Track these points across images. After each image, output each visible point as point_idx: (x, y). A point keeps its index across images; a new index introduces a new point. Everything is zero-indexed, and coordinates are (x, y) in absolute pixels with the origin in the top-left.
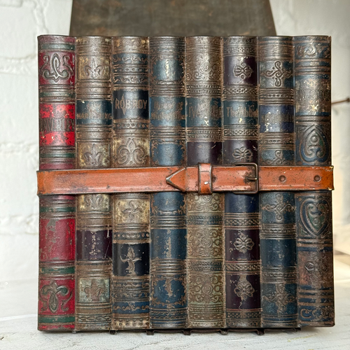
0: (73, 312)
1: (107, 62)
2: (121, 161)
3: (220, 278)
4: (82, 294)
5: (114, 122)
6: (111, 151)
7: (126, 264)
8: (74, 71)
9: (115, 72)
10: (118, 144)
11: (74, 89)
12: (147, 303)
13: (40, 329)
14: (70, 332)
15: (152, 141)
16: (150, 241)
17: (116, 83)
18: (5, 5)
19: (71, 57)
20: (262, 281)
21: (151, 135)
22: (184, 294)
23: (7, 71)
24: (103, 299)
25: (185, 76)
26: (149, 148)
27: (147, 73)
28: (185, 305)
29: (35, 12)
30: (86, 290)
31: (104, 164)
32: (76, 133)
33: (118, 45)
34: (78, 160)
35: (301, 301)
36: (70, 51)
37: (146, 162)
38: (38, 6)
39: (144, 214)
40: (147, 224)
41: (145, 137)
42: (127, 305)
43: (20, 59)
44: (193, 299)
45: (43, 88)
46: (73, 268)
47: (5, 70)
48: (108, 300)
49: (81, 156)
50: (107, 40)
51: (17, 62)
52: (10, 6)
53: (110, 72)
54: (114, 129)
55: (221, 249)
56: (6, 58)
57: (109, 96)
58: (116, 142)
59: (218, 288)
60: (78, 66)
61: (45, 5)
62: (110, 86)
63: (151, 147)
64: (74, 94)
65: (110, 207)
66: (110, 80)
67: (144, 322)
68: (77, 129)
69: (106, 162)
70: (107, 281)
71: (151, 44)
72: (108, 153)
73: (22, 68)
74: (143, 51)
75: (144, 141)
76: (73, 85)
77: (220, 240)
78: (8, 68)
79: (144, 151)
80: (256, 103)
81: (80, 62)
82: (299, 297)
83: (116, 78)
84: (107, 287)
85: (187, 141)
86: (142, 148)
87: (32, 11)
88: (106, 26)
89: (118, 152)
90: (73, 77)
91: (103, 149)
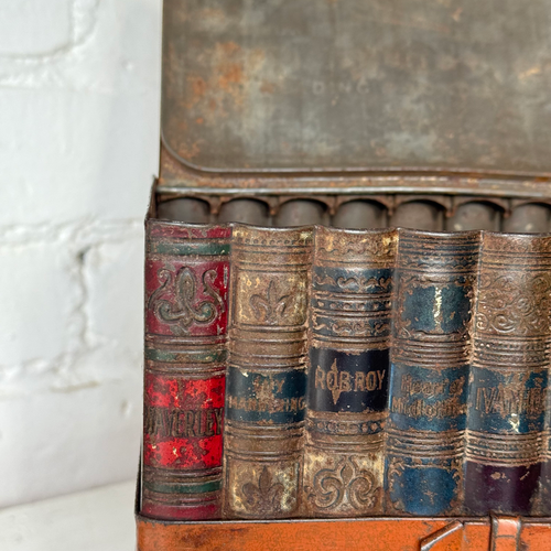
1: (302, 284)
2: (321, 501)
5: (311, 414)
6: (300, 475)
8: (226, 302)
9: (317, 307)
10: (317, 463)
11: (224, 341)
15: (390, 457)
17: (318, 332)
19: (220, 273)
21: (389, 444)
25: (473, 318)
26: (382, 472)
27: (389, 309)
31: (285, 507)
32: (226, 437)
33: (329, 248)
34: (228, 496)
36: (218, 259)
37: (376, 503)
41: (377, 450)
45: (153, 340)
49: (234, 489)
50: (304, 236)
53: (306, 307)
54: (309, 430)
57: (301, 361)
58: (313, 458)
60: (235, 292)
62: (305, 337)
63: (387, 469)
64: (224, 352)
66: (306, 325)
68: (227, 428)
69: (289, 501)
71: (401, 246)
72: (295, 482)
74: (384, 263)
75: (374, 458)
76: (223, 333)
79: (374, 479)
81: (241, 285)
83: (319, 321)
85: (466, 459)
86: (369, 474)
88: (240, 39)
89: (315, 481)
90: (225, 316)
91: (282, 475)
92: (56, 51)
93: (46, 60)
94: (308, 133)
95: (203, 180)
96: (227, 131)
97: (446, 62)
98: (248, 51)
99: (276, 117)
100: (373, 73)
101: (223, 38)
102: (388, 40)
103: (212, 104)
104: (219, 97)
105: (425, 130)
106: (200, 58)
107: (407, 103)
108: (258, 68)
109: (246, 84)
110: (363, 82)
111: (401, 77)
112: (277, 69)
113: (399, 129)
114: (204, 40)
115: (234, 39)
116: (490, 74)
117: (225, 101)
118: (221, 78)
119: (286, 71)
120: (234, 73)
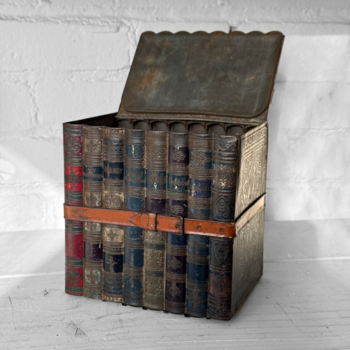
0: (82, 286)
1: (100, 142)
2: (106, 205)
3: (162, 281)
4: (86, 277)
5: (104, 179)
6: (102, 197)
7: (109, 265)
8: (82, 146)
9: (104, 149)
12: (122, 288)
13: (67, 292)
14: (81, 295)
15: (125, 193)
16: (123, 253)
17: (105, 156)
18: (106, 33)
20: (187, 287)
21: (124, 190)
22: (141, 287)
23: (109, 80)
24: (97, 283)
25: (145, 155)
26: (123, 198)
28: (142, 293)
29: (129, 34)
30: (88, 276)
31: (97, 205)
32: (84, 184)
34: (84, 200)
35: (210, 302)
36: (80, 134)
37: (122, 206)
38: (131, 29)
39: (119, 237)
40: (122, 243)
41: (121, 191)
42: (109, 288)
43: (118, 70)
44: (146, 291)
45: (65, 156)
46: (82, 262)
47: (108, 79)
48: (100, 283)
50: (100, 129)
51: (116, 72)
52: (109, 32)
54: (104, 184)
55: (163, 265)
56: (108, 71)
57: (101, 164)
58: (105, 192)
59: (160, 287)
60: (84, 144)
61: (137, 27)
62: (102, 157)
64: (82, 160)
65: (101, 230)
66: (102, 154)
67: (119, 299)
69: (98, 203)
70: (99, 273)
71: (125, 133)
72: (100, 198)
73: (120, 76)
74: (121, 137)
75: (121, 194)
76: (82, 155)
77: (163, 259)
78: (109, 77)
79: (120, 200)
80: (188, 176)
82: (209, 300)
83: (105, 153)
84: (99, 276)
85: (145, 196)
86: (119, 198)
87: (127, 34)
89: (105, 198)
91: (96, 196)
92: (123, 68)
93: (120, 71)
94: (167, 99)
95: (130, 114)
96: (143, 98)
97: (221, 74)
98: (157, 71)
99: (158, 94)
100: (194, 78)
101: (150, 66)
102: (204, 67)
103: (141, 89)
104: (143, 87)
105: (204, 99)
106: (142, 73)
107: (202, 89)
108: (159, 76)
109: (153, 82)
110: (190, 82)
111: (203, 80)
112: (164, 77)
113: (196, 99)
114: (145, 67)
115: (155, 66)
116: (235, 79)
117: (145, 88)
118: (146, 80)
119: (167, 78)
120: (150, 78)
